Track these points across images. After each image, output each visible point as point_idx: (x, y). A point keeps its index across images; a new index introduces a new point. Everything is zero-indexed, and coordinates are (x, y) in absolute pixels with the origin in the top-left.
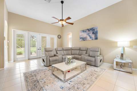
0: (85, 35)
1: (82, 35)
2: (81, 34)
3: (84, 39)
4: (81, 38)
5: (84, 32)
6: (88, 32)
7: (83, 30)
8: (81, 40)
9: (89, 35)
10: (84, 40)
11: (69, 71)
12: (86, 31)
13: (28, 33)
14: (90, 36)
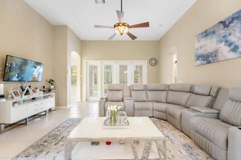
0: (210, 45)
1: (201, 47)
2: (197, 45)
3: (208, 58)
4: (198, 57)
5: (209, 37)
6: (222, 31)
7: (206, 31)
8: (199, 62)
9: (227, 41)
10: (209, 62)
11: (109, 143)
12: (214, 32)
13: (102, 62)
14: (230, 45)
